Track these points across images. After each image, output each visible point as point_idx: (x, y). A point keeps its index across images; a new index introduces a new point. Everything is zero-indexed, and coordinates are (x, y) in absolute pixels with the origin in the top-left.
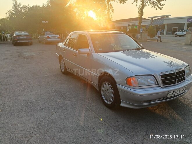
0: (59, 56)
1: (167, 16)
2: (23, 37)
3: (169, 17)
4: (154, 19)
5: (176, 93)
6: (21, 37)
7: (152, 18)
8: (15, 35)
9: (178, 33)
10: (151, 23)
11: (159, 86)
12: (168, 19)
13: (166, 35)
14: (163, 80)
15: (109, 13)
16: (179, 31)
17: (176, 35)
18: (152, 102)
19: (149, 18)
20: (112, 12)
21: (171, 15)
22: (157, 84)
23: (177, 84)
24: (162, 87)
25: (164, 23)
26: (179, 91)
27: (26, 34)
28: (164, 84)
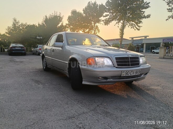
0: (42, 56)
1: (146, 37)
2: (18, 48)
3: (147, 38)
4: (134, 39)
5: (130, 74)
6: (16, 48)
7: (132, 38)
8: (11, 46)
9: (155, 51)
10: (132, 43)
11: (114, 67)
12: (146, 39)
13: (145, 52)
14: (117, 62)
15: (96, 33)
16: (156, 49)
17: (154, 52)
18: (108, 80)
19: (130, 38)
20: (98, 32)
21: (148, 36)
22: (112, 64)
23: (130, 66)
24: (117, 68)
25: (143, 43)
26: (132, 72)
27: (21, 46)
28: (118, 65)
